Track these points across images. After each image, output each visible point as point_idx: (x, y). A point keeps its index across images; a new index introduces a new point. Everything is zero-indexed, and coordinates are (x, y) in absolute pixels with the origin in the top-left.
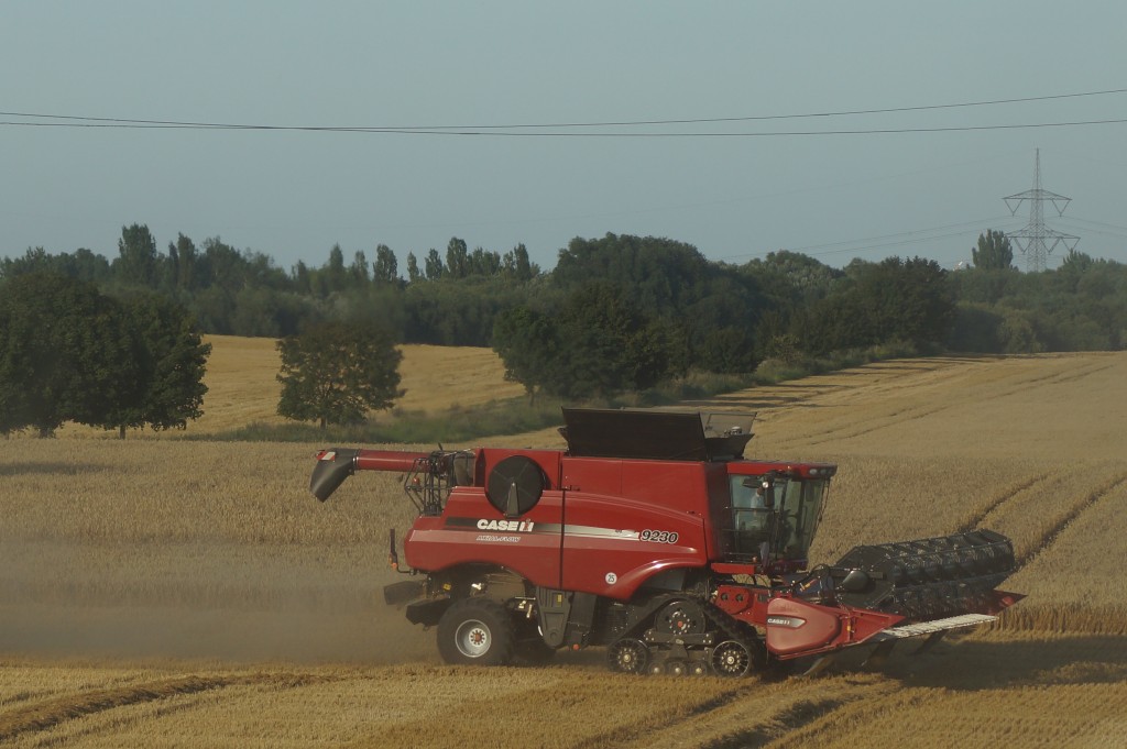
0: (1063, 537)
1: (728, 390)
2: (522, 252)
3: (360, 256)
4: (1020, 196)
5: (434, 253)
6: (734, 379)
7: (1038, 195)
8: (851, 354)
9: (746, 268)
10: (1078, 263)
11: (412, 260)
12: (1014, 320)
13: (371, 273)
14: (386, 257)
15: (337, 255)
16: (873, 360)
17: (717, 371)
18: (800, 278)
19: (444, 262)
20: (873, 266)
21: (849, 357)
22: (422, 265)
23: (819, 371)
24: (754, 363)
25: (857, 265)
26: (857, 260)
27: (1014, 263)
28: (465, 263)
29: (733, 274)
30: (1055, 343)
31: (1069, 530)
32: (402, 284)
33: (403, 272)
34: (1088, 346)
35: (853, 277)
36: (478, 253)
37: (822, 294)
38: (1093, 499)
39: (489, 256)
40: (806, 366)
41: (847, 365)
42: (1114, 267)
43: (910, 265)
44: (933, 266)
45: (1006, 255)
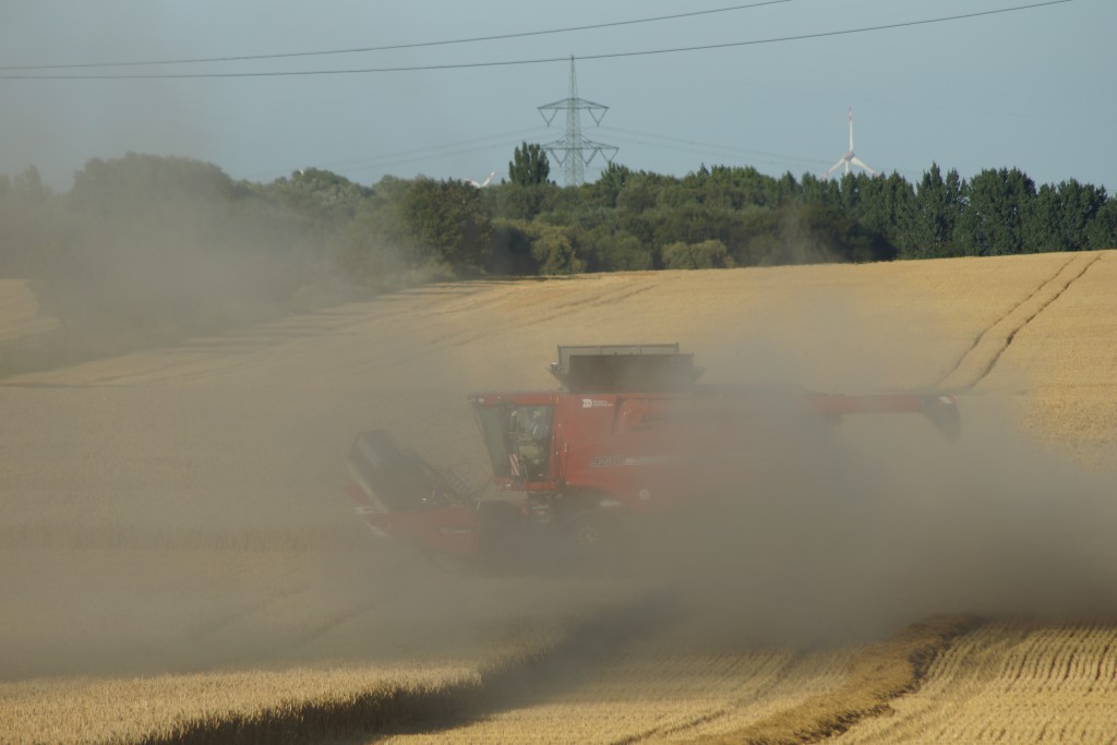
4: (555, 106)
7: (573, 103)
8: (386, 281)
10: (616, 176)
12: (548, 234)
18: (329, 196)
20: (406, 184)
23: (356, 298)
25: (388, 182)
26: (388, 178)
27: (551, 177)
30: (596, 263)
34: (628, 265)
35: (383, 194)
37: (351, 214)
42: (655, 179)
43: (445, 187)
44: (468, 187)
45: (542, 169)
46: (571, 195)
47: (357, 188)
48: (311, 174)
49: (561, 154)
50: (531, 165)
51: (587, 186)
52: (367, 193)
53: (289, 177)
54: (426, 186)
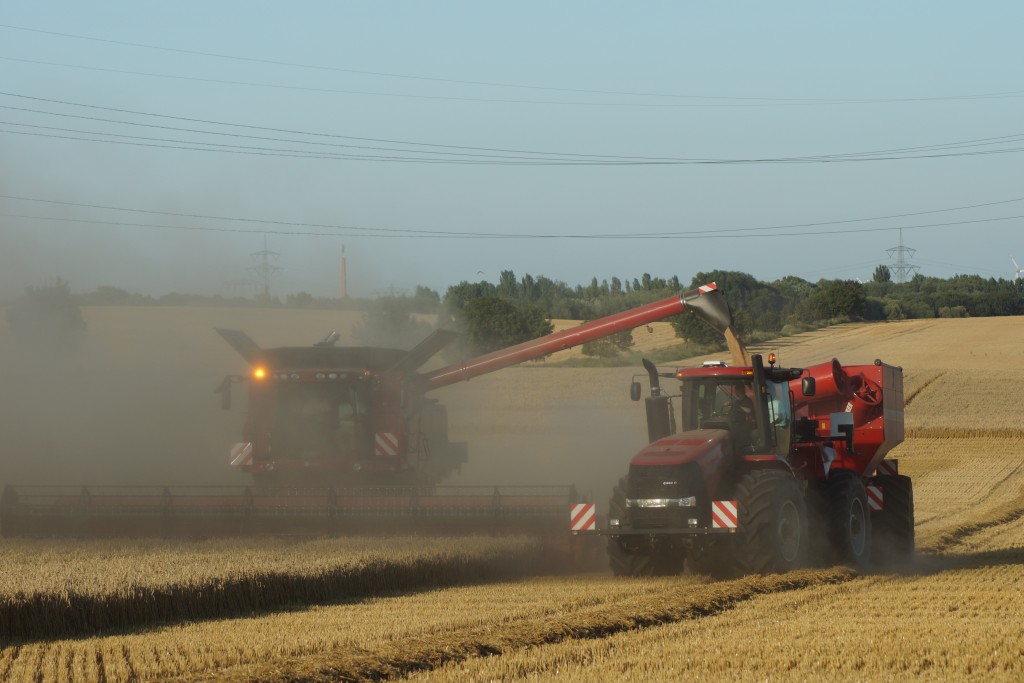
0: (914, 400)
1: (770, 339)
2: (676, 279)
3: (605, 282)
4: (893, 249)
5: (636, 280)
6: (771, 334)
7: (901, 248)
8: (822, 323)
9: (773, 284)
10: (919, 279)
11: (628, 283)
12: (891, 304)
13: (610, 288)
14: (616, 282)
15: (595, 281)
16: (832, 324)
17: (765, 331)
18: (797, 288)
19: (641, 283)
20: (830, 282)
21: (821, 324)
22: (631, 285)
23: (808, 330)
24: (781, 327)
25: (823, 282)
26: (822, 280)
27: (891, 279)
28: (651, 285)
29: (769, 287)
30: (911, 315)
31: (917, 397)
32: (624, 294)
33: (624, 288)
34: (925, 316)
35: (821, 287)
36: (656, 279)
37: (807, 295)
38: (926, 385)
39: (661, 281)
40: (803, 328)
41: (821, 327)
42: (936, 280)
43: (846, 283)
44: (857, 283)
45: (887, 276)
46: (900, 287)
47: (810, 284)
48: (790, 278)
49: (896, 270)
50: (883, 274)
51: (907, 283)
52: (814, 286)
53: (781, 279)
54: (838, 283)
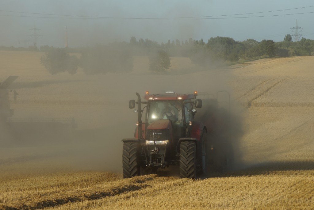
1: (233, 64)
2: (202, 40)
7: (297, 28)
10: (304, 40)
13: (175, 44)
14: (178, 41)
16: (261, 58)
19: (188, 42)
22: (184, 43)
23: (251, 61)
24: (238, 59)
28: (192, 42)
33: (181, 44)
36: (195, 40)
40: (248, 60)
41: (256, 59)
46: (295, 43)
47: (258, 42)
48: (250, 40)
49: (295, 36)
50: (288, 38)
53: (246, 40)
